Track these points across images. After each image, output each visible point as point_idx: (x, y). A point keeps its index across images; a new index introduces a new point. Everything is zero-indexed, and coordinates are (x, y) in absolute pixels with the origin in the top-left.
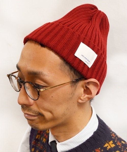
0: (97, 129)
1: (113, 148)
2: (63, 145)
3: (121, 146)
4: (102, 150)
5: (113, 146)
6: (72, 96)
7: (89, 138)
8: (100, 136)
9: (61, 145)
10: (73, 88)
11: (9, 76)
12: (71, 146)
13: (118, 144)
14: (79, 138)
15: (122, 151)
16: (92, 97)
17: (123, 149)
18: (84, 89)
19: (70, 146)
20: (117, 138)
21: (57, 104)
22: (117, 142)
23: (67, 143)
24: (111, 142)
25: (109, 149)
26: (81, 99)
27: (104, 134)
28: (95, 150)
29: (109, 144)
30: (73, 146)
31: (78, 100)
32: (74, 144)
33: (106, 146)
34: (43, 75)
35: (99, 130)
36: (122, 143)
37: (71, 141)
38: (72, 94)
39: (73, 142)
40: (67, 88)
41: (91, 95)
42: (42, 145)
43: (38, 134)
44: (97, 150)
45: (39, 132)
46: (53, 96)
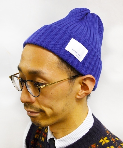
0: (93, 126)
1: (107, 143)
2: (61, 142)
3: (115, 142)
4: (98, 146)
5: (108, 141)
6: (70, 92)
7: (85, 135)
8: (95, 133)
9: (59, 141)
10: (71, 85)
11: (11, 77)
13: (113, 140)
14: (76, 134)
15: (116, 146)
17: (117, 144)
18: (81, 86)
20: (111, 135)
22: (111, 138)
24: (106, 138)
25: (104, 144)
26: (78, 95)
27: (99, 130)
28: (91, 146)
29: (104, 139)
30: (70, 142)
31: (76, 96)
33: (101, 142)
34: (42, 74)
35: (95, 127)
36: (116, 140)
37: (68, 137)
39: (70, 138)
42: (41, 144)
43: (37, 133)
44: (92, 146)
45: (37, 131)
46: (52, 92)
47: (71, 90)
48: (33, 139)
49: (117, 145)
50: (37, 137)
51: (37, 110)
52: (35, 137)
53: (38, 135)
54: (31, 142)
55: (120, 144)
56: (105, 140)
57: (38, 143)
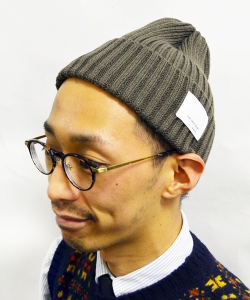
1: (222, 288)
2: (126, 282)
3: (236, 286)
4: (203, 292)
5: (223, 284)
6: (153, 184)
7: (177, 269)
8: (197, 265)
9: (121, 281)
10: (156, 170)
12: (142, 283)
13: (232, 281)
14: (157, 267)
15: (240, 294)
16: (189, 187)
17: (240, 291)
18: (175, 172)
22: (228, 279)
23: (134, 276)
24: (219, 278)
25: (216, 290)
26: (168, 191)
27: (205, 262)
28: (189, 291)
29: (214, 280)
31: (163, 192)
32: (147, 279)
33: (210, 285)
34: (101, 143)
35: (196, 255)
38: (152, 180)
39: (145, 274)
40: (146, 169)
41: (188, 184)
42: (80, 285)
43: (71, 263)
44: (192, 292)
45: (73, 258)
46: (118, 182)
47: (154, 180)
48: (63, 274)
49: (242, 293)
50: (72, 269)
51: (83, 215)
52: (68, 269)
53: (74, 267)
54: (60, 279)
56: (218, 282)
57: (73, 283)
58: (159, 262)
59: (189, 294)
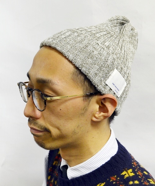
0: (116, 155)
1: (131, 177)
2: (74, 171)
3: (141, 176)
4: (118, 178)
5: (132, 174)
6: (84, 112)
8: (118, 162)
10: (86, 103)
13: (139, 173)
16: (108, 115)
17: (143, 179)
19: (81, 172)
20: (138, 167)
21: (65, 119)
22: (137, 172)
23: (78, 168)
24: (131, 170)
25: (127, 178)
26: (95, 117)
28: (111, 178)
29: (127, 172)
30: (84, 173)
31: (92, 117)
33: (123, 174)
35: (118, 155)
37: (82, 166)
38: (84, 109)
40: (79, 102)
41: (108, 113)
44: (112, 178)
47: (85, 109)
48: (51, 166)
49: (144, 181)
52: (54, 164)
53: (57, 162)
55: (148, 180)
56: (129, 173)
58: (92, 160)
59: (110, 180)
